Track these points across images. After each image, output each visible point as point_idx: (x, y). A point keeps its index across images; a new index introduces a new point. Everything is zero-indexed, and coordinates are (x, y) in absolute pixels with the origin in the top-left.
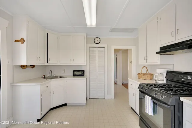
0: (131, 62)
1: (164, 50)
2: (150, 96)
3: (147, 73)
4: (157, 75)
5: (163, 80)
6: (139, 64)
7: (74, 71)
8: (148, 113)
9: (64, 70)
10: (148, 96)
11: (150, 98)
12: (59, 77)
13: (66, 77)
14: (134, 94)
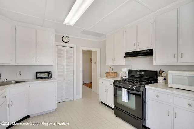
0: (95, 63)
1: (129, 55)
2: (125, 88)
3: (113, 72)
4: (122, 73)
5: (126, 76)
6: (106, 65)
7: (37, 73)
8: (124, 101)
9: (20, 72)
10: (124, 89)
11: (126, 90)
12: (13, 82)
13: (28, 81)
14: (106, 90)
